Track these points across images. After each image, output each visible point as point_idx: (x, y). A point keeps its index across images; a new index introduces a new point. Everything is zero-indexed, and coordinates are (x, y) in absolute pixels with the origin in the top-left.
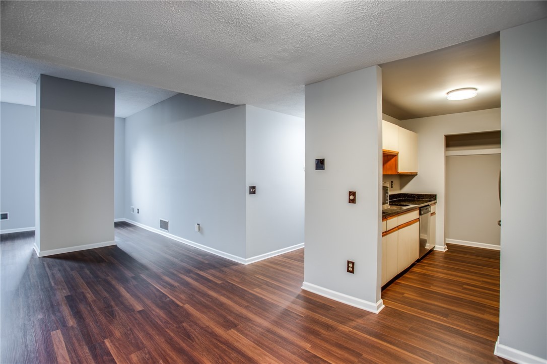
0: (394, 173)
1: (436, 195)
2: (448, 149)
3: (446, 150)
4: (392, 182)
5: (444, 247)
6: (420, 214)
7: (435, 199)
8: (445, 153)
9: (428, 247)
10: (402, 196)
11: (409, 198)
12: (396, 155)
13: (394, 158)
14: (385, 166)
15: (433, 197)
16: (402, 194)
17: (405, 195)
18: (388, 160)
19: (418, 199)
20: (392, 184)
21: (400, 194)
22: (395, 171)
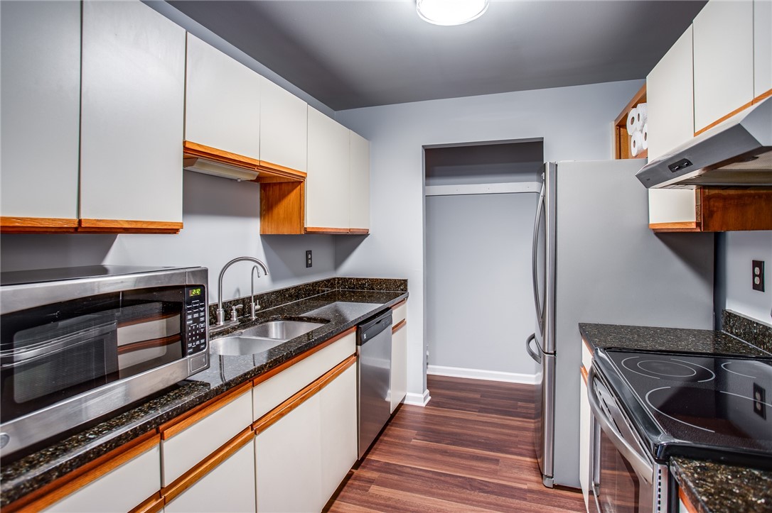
0: (296, 231)
1: (406, 281)
2: (432, 181)
3: (426, 184)
4: (308, 253)
5: (422, 396)
6: (359, 342)
7: (405, 290)
8: (424, 190)
9: (393, 398)
10: (338, 283)
11: (353, 288)
12: (300, 182)
13: (295, 191)
14: (275, 211)
15: (400, 286)
16: (338, 278)
17: (344, 281)
18: (283, 196)
19: (370, 289)
20: (310, 257)
21: (334, 279)
22: (299, 225)
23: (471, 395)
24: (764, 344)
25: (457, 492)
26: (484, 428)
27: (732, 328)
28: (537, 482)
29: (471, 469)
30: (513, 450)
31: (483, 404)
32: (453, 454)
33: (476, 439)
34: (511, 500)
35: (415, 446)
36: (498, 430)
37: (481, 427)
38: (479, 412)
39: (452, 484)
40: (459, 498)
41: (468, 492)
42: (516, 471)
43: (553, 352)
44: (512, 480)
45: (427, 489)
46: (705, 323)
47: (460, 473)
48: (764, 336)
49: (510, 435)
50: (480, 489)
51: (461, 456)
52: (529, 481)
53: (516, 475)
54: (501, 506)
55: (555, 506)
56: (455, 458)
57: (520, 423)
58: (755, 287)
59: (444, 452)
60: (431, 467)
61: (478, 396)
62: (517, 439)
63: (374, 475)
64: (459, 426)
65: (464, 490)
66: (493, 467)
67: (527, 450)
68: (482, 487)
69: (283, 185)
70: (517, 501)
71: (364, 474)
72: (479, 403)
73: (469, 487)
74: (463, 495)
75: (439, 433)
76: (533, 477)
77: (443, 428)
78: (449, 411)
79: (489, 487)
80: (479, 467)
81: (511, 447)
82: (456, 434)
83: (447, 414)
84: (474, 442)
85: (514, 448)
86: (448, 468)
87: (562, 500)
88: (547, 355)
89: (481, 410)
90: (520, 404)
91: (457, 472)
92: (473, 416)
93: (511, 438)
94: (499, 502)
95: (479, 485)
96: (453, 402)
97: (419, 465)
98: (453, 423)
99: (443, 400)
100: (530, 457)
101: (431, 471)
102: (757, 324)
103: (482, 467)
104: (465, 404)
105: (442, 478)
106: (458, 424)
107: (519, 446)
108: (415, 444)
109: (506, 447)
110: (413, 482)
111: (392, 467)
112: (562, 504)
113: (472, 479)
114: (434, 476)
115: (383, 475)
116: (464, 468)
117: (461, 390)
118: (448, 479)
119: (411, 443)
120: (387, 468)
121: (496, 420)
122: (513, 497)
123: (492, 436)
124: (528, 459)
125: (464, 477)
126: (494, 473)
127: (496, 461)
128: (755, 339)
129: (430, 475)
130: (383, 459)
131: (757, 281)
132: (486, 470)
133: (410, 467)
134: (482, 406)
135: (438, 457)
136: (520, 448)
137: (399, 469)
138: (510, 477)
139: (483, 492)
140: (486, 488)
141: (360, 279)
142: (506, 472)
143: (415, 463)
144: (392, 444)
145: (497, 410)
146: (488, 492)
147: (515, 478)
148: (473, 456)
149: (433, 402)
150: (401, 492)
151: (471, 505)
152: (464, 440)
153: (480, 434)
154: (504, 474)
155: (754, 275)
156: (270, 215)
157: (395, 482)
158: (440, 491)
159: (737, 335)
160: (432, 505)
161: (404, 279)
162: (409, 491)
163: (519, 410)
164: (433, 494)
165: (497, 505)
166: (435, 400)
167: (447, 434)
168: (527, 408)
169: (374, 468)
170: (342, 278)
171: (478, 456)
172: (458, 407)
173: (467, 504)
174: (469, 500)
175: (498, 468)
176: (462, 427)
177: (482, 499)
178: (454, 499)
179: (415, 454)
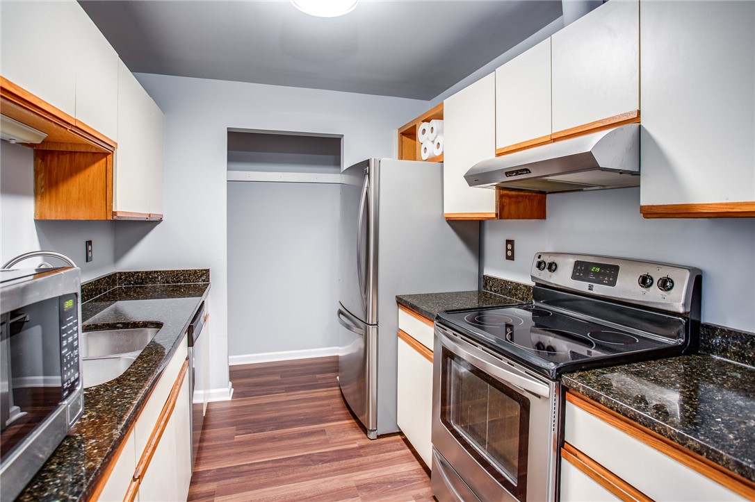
0: (99, 215)
1: (207, 271)
2: (234, 166)
3: (230, 169)
4: (89, 243)
5: (227, 390)
6: (191, 343)
7: (207, 280)
8: (228, 175)
10: (120, 279)
11: (142, 283)
12: (106, 154)
13: (97, 165)
14: (63, 189)
15: (201, 276)
16: (120, 273)
17: (129, 275)
18: (75, 170)
19: (164, 283)
20: (90, 249)
21: (115, 274)
22: (104, 210)
23: (272, 378)
24: (516, 295)
25: (303, 471)
26: (299, 405)
27: (491, 287)
28: (363, 438)
29: (305, 446)
30: (331, 417)
31: (287, 384)
32: (281, 438)
33: (296, 418)
34: (351, 461)
35: (240, 442)
36: (311, 404)
37: (295, 406)
38: (286, 392)
39: (294, 466)
40: (308, 476)
41: (313, 467)
42: (342, 435)
43: (376, 323)
44: (343, 443)
45: (274, 479)
46: (473, 286)
47: (297, 453)
48: (517, 290)
49: (321, 406)
50: (321, 461)
51: (290, 437)
52: (355, 439)
53: (344, 439)
54: (346, 469)
55: (384, 453)
56: (285, 441)
57: (326, 393)
58: (508, 258)
59: (273, 439)
60: (268, 457)
61: (278, 378)
62: (331, 407)
63: (212, 486)
64: (275, 410)
65: (309, 467)
66: (323, 437)
67: (343, 414)
68: (322, 459)
69: (77, 155)
70: (356, 460)
71: (200, 489)
72: (282, 384)
73: (311, 463)
74: (310, 472)
75: (258, 422)
76: (358, 435)
77: (260, 416)
78: (257, 399)
79: (329, 456)
80: (311, 442)
81: (329, 416)
82: (275, 418)
83: (258, 402)
84: (296, 421)
85: (332, 415)
86: (284, 452)
87: (387, 445)
88: (371, 327)
89: (288, 390)
90: (318, 376)
91: (294, 453)
92: (283, 397)
93: (325, 408)
94: (342, 466)
95: (318, 458)
96: (257, 388)
97: (255, 459)
98: (268, 409)
99: (247, 389)
100: (348, 419)
101: (269, 461)
102: (511, 282)
103: (313, 441)
104: (270, 387)
105: (284, 464)
106: (273, 408)
107: (335, 413)
108: (240, 439)
109: (324, 417)
110: (257, 478)
111: (227, 471)
112: (389, 449)
113: (310, 454)
114: (275, 465)
115: (222, 482)
116: (298, 447)
117: (259, 375)
118: (289, 462)
119: (236, 440)
120: (221, 475)
121: (305, 396)
122: (351, 457)
123: (308, 411)
124: (347, 422)
125: (303, 456)
126: (326, 442)
127: (323, 432)
128: (510, 292)
129: (270, 465)
130: (214, 467)
131: (509, 253)
132: (318, 442)
133: (247, 465)
134: (287, 386)
135: (269, 445)
136: (336, 415)
137: (235, 470)
138: (341, 442)
139: (326, 462)
140: (326, 458)
141: (151, 272)
142: (335, 439)
143: (250, 458)
144: (215, 448)
145: (303, 386)
146: (329, 461)
147: (345, 441)
148: (301, 434)
149: (238, 393)
150: (250, 493)
151: (321, 477)
152: (285, 422)
153: (297, 412)
154: (335, 441)
155: (507, 250)
156: (54, 194)
157: (238, 484)
158: (288, 477)
159: (495, 291)
160: (287, 493)
161: (205, 268)
162: (257, 489)
163: (320, 382)
164: (282, 482)
165: (342, 469)
166: (239, 391)
167: (266, 421)
168: (325, 378)
169: (208, 479)
170: (125, 273)
171: (305, 433)
172: (265, 392)
173: (317, 478)
174: (317, 474)
175: (327, 437)
176: (278, 411)
177: (328, 469)
178: (304, 479)
179: (245, 449)
